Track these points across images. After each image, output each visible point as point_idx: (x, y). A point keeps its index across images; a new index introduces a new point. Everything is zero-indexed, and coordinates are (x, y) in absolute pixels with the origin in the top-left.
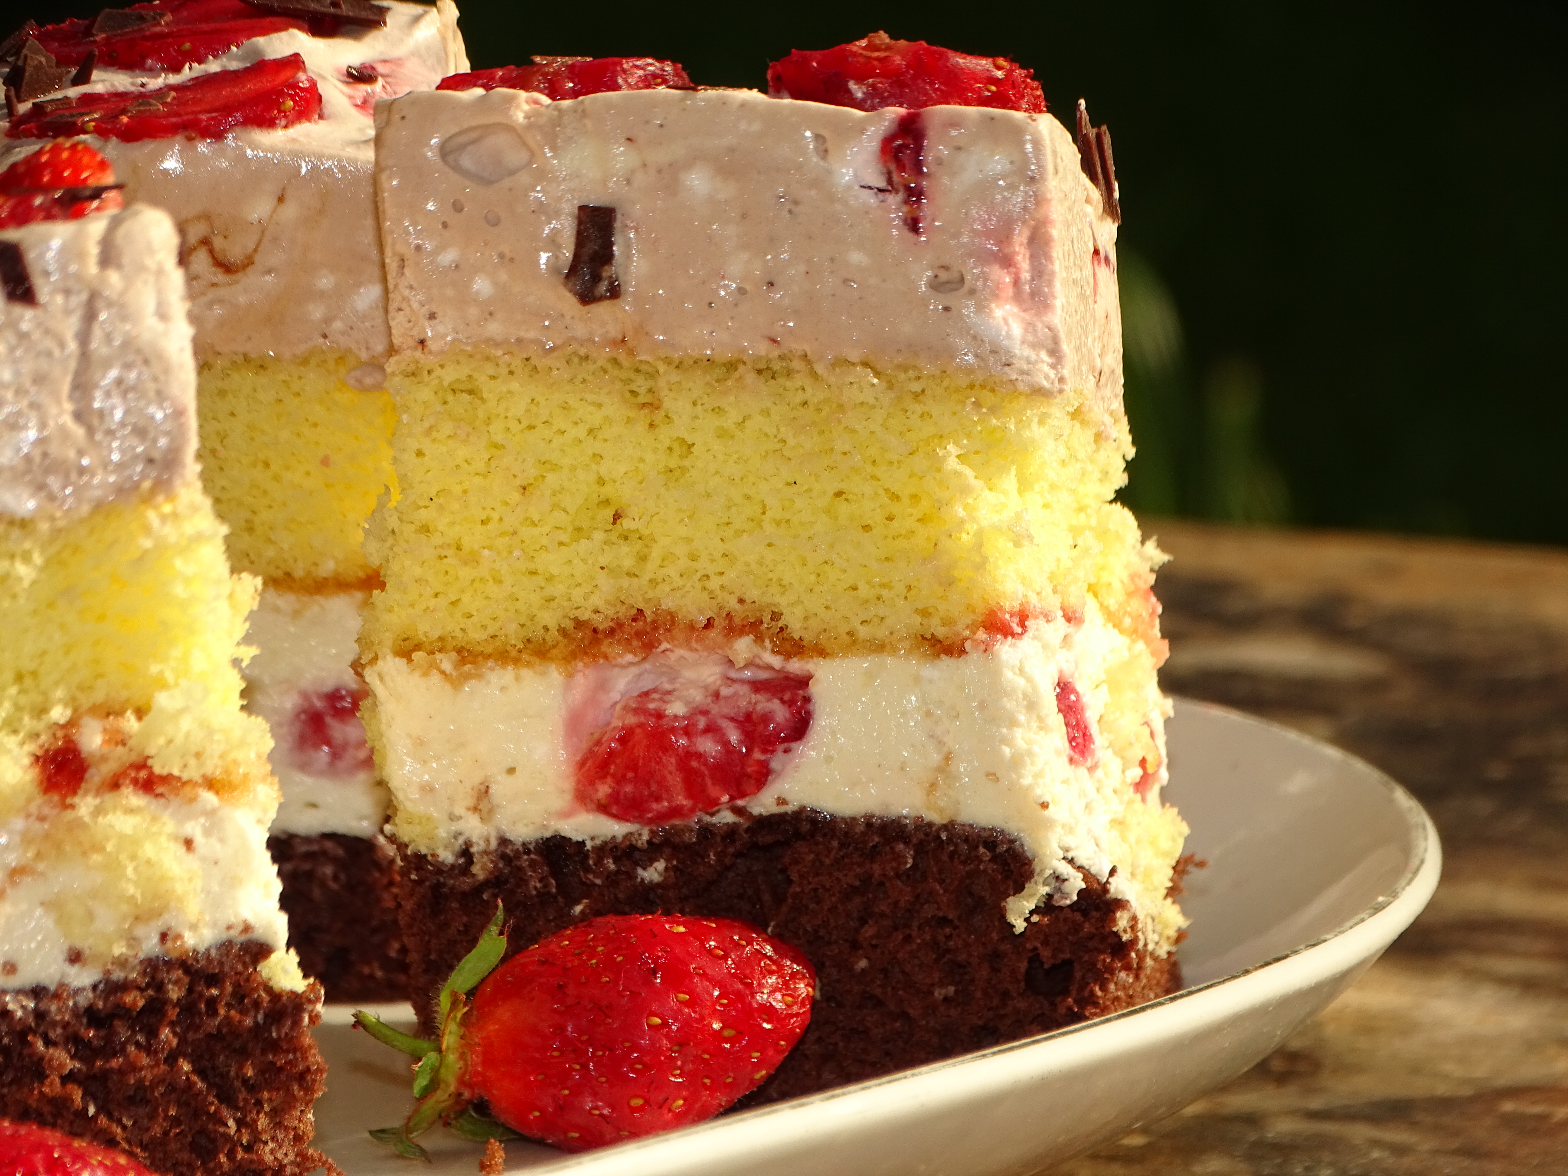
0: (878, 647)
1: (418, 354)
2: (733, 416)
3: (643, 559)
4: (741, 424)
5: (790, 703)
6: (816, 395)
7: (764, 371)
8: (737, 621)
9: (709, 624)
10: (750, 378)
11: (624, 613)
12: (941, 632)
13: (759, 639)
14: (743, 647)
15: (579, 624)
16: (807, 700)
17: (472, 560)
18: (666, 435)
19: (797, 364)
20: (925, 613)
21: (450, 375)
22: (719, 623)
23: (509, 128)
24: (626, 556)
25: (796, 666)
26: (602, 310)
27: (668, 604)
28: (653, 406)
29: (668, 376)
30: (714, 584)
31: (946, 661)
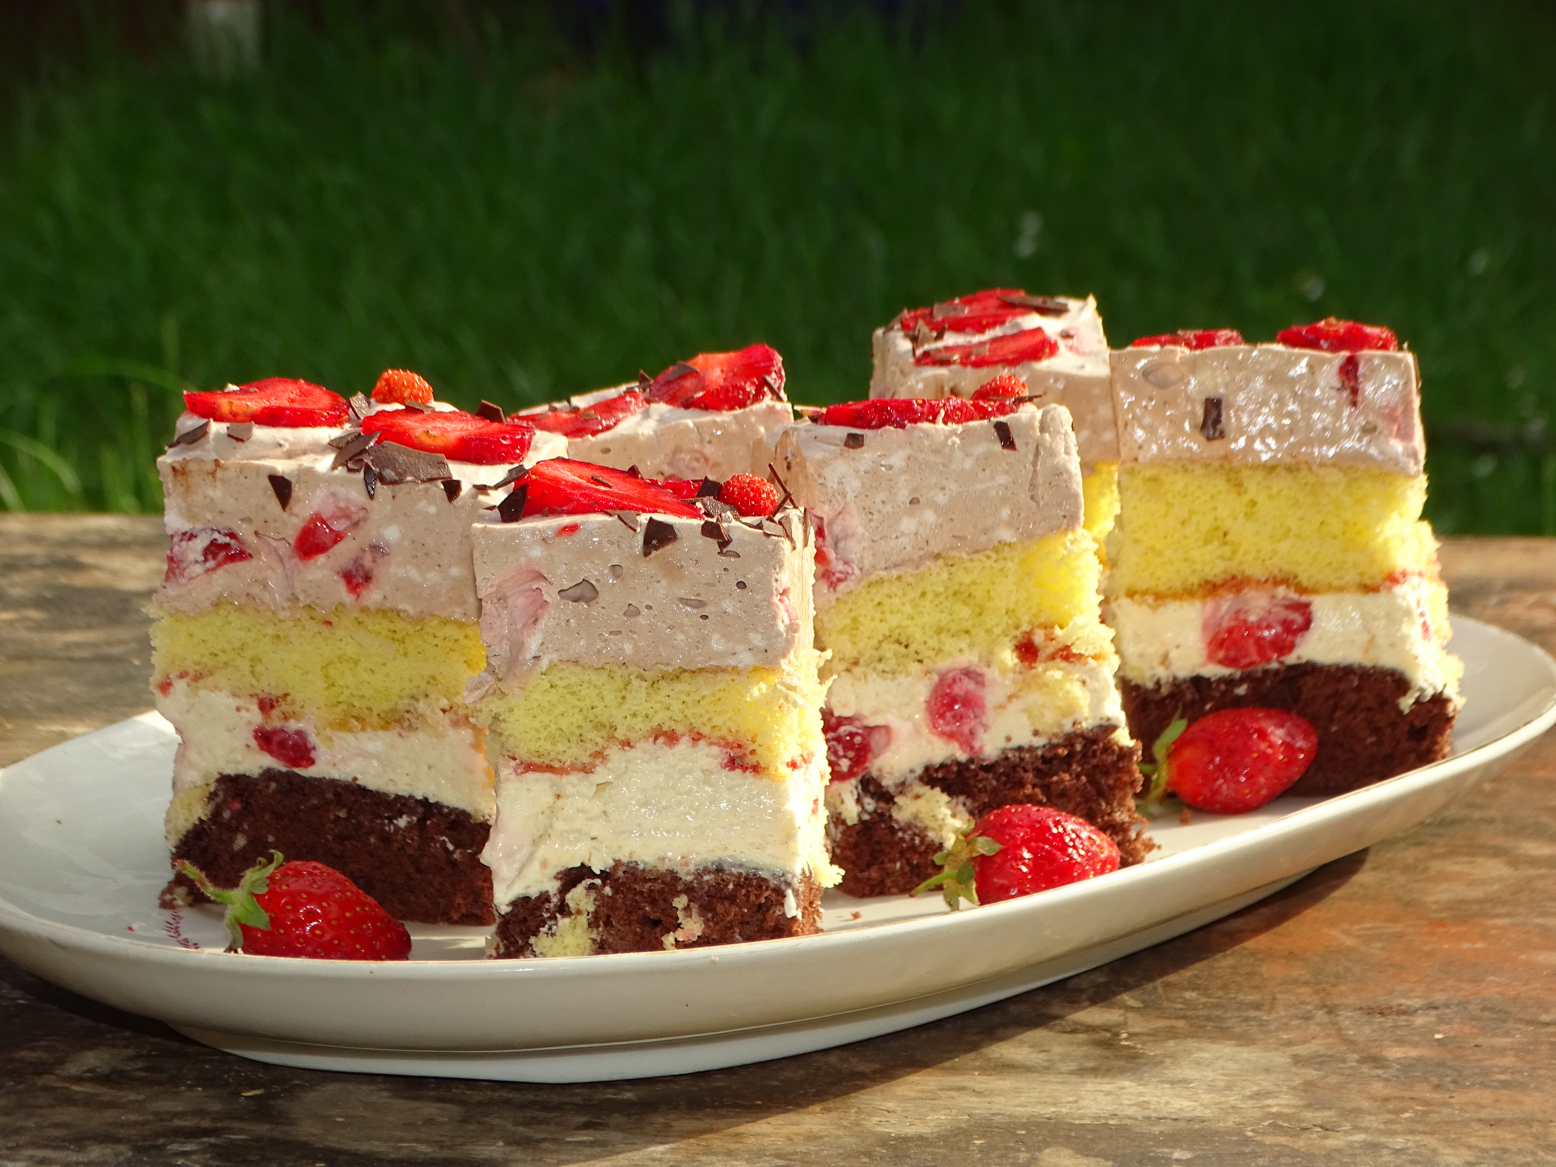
0: (1341, 589)
1: (1134, 464)
2: (1275, 489)
3: (1234, 552)
4: (1279, 493)
5: (1303, 615)
6: (1312, 479)
7: (1289, 469)
8: (1279, 578)
9: (1266, 581)
10: (1283, 473)
11: (1228, 576)
12: (1370, 583)
13: (1288, 586)
14: (1281, 591)
15: (1207, 582)
16: (1310, 613)
17: (1160, 554)
18: (1246, 498)
19: (1303, 466)
20: (1362, 574)
21: (1148, 473)
22: (1271, 581)
23: (1173, 364)
24: (1227, 550)
25: (1304, 598)
26: (1217, 445)
27: (1248, 572)
28: (1239, 485)
29: (1246, 473)
30: (1268, 563)
31: (1371, 596)
